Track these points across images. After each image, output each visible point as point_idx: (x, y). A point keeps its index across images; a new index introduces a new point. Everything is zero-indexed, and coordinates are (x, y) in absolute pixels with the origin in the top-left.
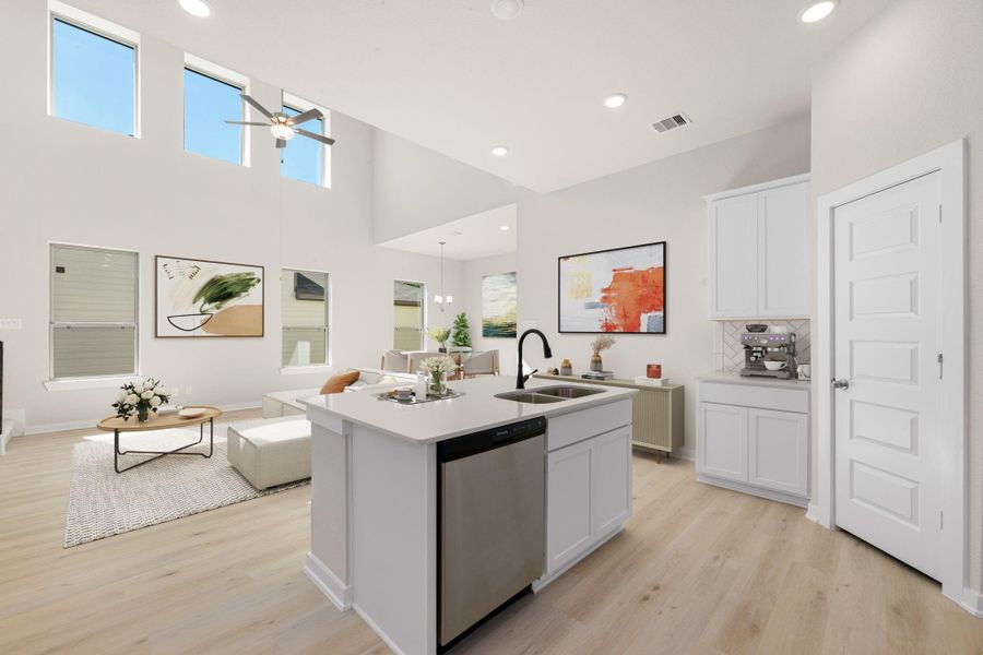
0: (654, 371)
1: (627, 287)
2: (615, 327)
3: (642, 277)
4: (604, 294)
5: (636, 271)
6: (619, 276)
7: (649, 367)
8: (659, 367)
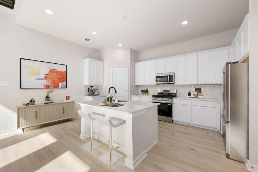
0: (68, 98)
1: (55, 75)
2: (50, 86)
3: (61, 73)
4: (45, 76)
5: (58, 71)
6: (51, 71)
7: (66, 97)
8: (69, 97)
